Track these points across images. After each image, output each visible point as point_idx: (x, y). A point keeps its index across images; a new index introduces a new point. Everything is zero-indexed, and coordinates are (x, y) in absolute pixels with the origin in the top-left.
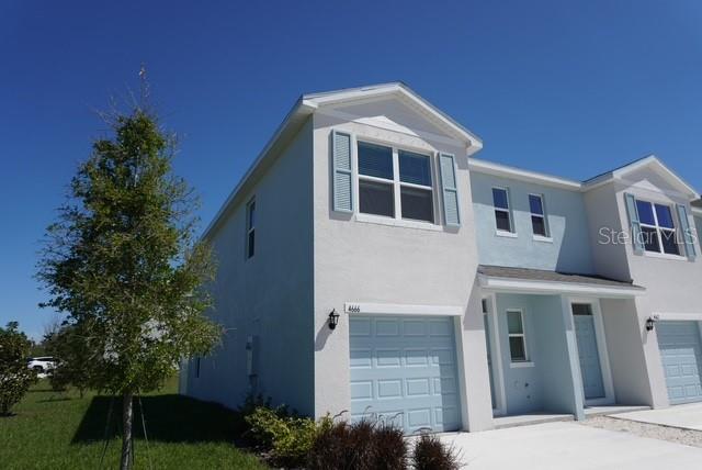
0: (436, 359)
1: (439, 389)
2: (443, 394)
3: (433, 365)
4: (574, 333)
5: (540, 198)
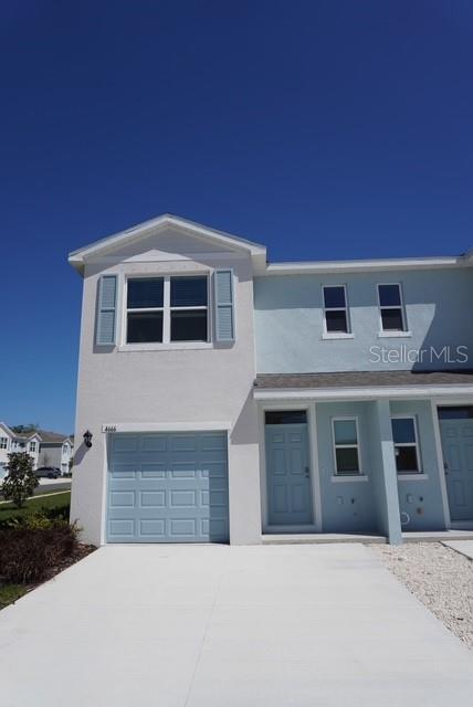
0: (206, 472)
1: (207, 501)
2: (211, 506)
3: (201, 479)
4: (392, 442)
5: (397, 286)
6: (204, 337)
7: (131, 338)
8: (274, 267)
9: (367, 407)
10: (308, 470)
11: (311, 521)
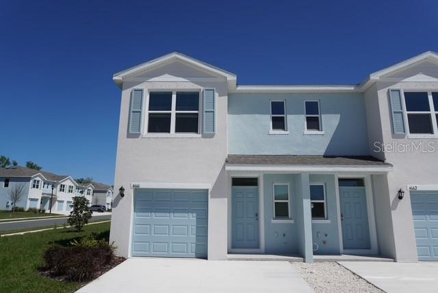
0: (195, 215)
1: (195, 232)
2: (197, 236)
3: (191, 218)
4: (309, 200)
5: (317, 102)
6: (196, 131)
7: (151, 129)
8: (241, 88)
9: (295, 177)
10: (257, 215)
11: (258, 247)
